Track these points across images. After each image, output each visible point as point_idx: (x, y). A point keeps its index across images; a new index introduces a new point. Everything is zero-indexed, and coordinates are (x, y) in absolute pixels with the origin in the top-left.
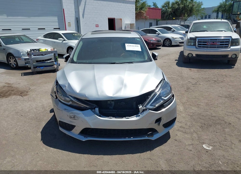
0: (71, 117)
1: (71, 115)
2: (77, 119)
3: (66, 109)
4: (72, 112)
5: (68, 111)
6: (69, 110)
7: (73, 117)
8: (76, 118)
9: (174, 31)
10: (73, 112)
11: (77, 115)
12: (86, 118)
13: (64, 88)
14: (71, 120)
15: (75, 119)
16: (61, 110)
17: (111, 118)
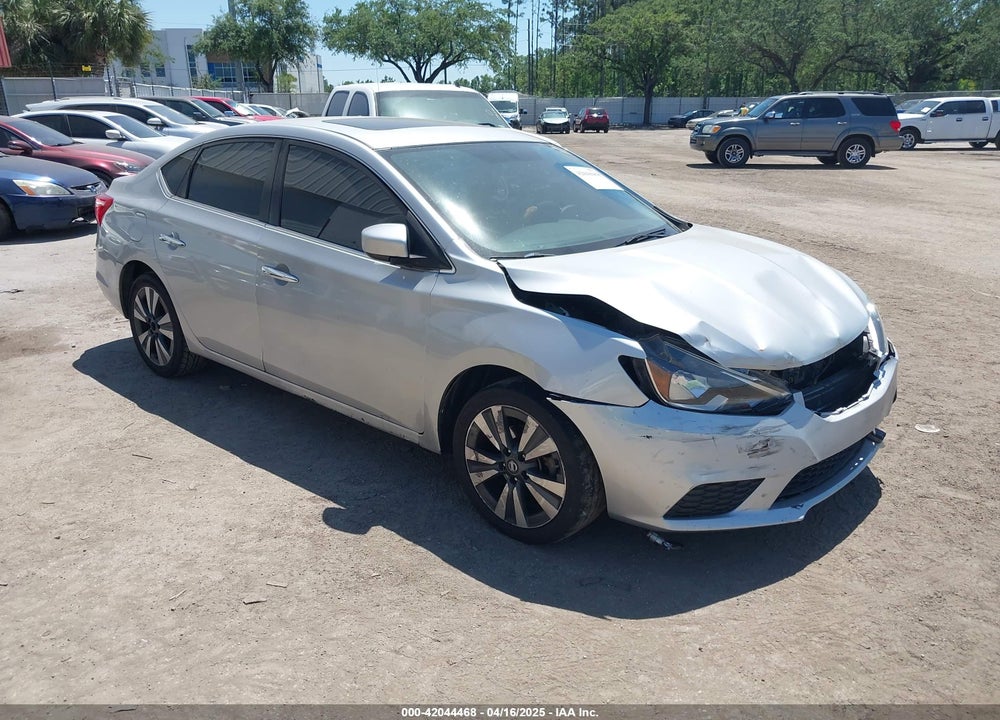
0: (753, 452)
1: (754, 441)
2: (775, 449)
3: (729, 428)
4: (754, 428)
5: (741, 430)
6: (741, 427)
7: (759, 447)
8: (772, 449)
9: (164, 125)
10: (757, 426)
11: (774, 434)
12: (801, 433)
13: (703, 348)
14: (754, 461)
15: (769, 454)
16: (705, 436)
17: (841, 412)
